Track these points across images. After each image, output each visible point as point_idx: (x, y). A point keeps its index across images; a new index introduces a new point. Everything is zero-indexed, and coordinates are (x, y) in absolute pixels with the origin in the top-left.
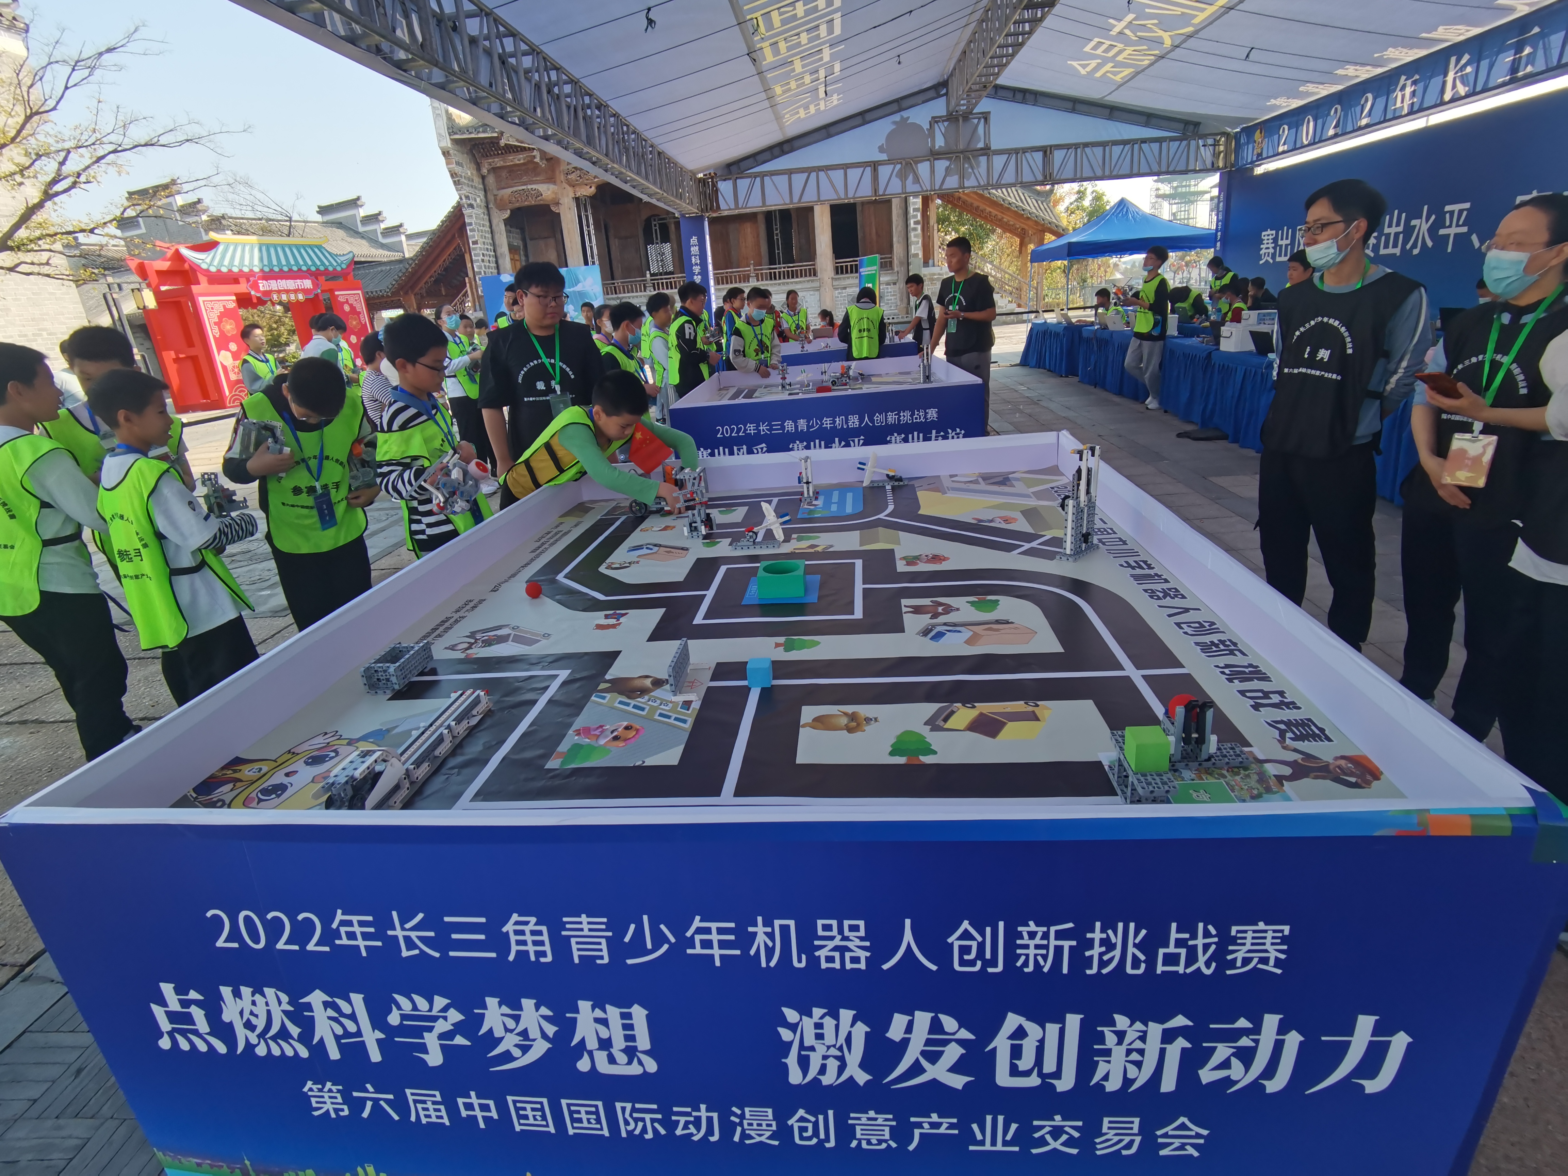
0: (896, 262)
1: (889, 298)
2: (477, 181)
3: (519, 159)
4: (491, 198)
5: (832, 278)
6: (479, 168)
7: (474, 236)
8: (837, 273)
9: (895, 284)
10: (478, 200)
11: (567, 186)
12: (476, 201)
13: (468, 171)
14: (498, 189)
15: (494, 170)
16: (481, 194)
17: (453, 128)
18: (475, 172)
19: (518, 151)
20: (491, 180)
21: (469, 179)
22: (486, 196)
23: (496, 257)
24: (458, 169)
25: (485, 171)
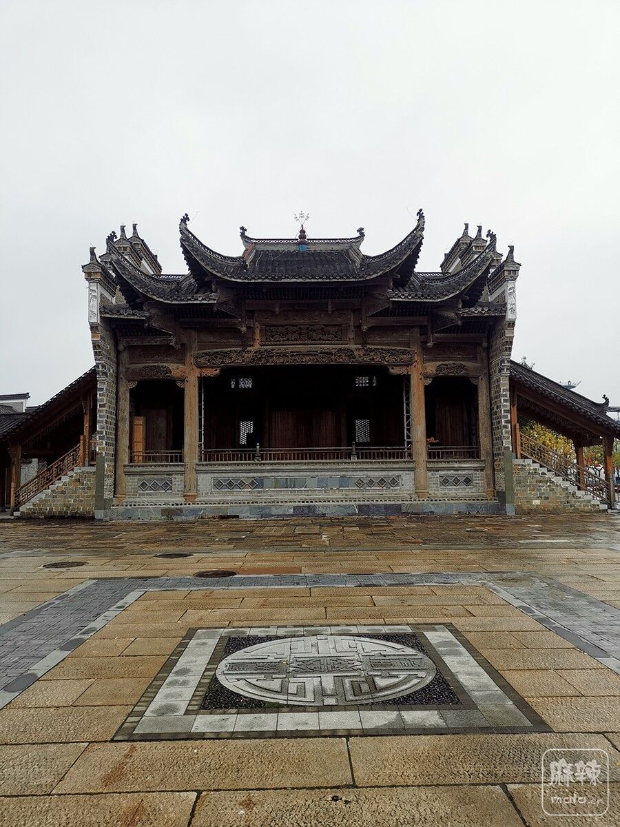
0: (482, 452)
1: (477, 482)
2: (113, 355)
3: (157, 341)
4: (122, 369)
5: (427, 461)
6: (116, 344)
7: (102, 400)
8: (430, 458)
9: (482, 470)
10: (111, 370)
11: (195, 367)
12: (110, 371)
13: (108, 346)
14: (130, 364)
15: (130, 348)
16: (114, 366)
17: (104, 309)
18: (113, 348)
19: (156, 335)
20: (125, 356)
21: (108, 352)
22: (117, 368)
23: (117, 420)
24: (102, 343)
25: (121, 347)
